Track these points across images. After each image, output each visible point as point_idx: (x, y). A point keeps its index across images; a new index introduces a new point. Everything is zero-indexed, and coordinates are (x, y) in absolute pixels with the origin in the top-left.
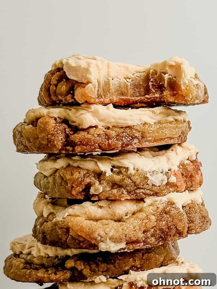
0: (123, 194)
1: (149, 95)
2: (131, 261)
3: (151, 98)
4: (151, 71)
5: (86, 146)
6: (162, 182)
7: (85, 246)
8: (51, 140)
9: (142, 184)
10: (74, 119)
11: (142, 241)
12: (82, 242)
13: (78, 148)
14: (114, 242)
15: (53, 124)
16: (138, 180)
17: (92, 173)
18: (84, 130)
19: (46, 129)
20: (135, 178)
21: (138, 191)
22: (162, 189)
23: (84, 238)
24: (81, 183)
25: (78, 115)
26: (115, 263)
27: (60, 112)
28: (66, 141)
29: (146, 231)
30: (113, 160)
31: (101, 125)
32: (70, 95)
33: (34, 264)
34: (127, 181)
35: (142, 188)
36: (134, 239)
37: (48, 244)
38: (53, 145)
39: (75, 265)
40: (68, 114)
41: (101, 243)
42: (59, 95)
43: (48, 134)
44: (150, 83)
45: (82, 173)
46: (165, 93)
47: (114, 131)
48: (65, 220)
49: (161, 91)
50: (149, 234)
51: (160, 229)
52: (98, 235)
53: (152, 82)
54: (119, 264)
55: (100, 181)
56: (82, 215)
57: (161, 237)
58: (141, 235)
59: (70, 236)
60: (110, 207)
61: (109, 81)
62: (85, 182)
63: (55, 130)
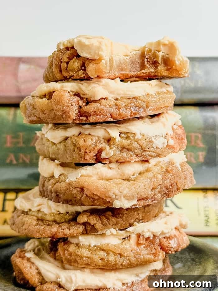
0: (132, 156)
1: (144, 70)
2: (135, 215)
3: (147, 72)
4: (146, 49)
5: (100, 115)
6: (164, 145)
7: (99, 204)
8: (66, 111)
9: (148, 148)
10: (87, 92)
11: (150, 198)
12: (97, 200)
13: (92, 117)
14: (128, 200)
15: (68, 97)
16: (144, 143)
17: (103, 139)
18: (95, 101)
19: (62, 102)
20: (142, 142)
21: (144, 153)
22: (164, 151)
23: (98, 196)
24: (94, 149)
25: (90, 88)
26: (123, 216)
27: (72, 86)
28: (79, 112)
29: (153, 189)
30: (120, 127)
31: (111, 97)
32: (82, 71)
33: (46, 221)
34: (135, 145)
35: (148, 151)
36: (144, 196)
37: (61, 202)
38: (67, 116)
39: (88, 220)
40: (80, 88)
41: (116, 201)
42: (70, 71)
43: (64, 106)
44: (146, 60)
45: (94, 139)
46: (159, 68)
47: (123, 102)
48: (79, 181)
49: (155, 66)
50: (156, 191)
51: (165, 186)
52: (113, 194)
53: (147, 58)
54: (126, 218)
55: (110, 146)
56: (94, 175)
57: (165, 193)
58: (150, 193)
59: (85, 195)
60: (120, 168)
61: (112, 58)
62: (98, 147)
63: (70, 103)
